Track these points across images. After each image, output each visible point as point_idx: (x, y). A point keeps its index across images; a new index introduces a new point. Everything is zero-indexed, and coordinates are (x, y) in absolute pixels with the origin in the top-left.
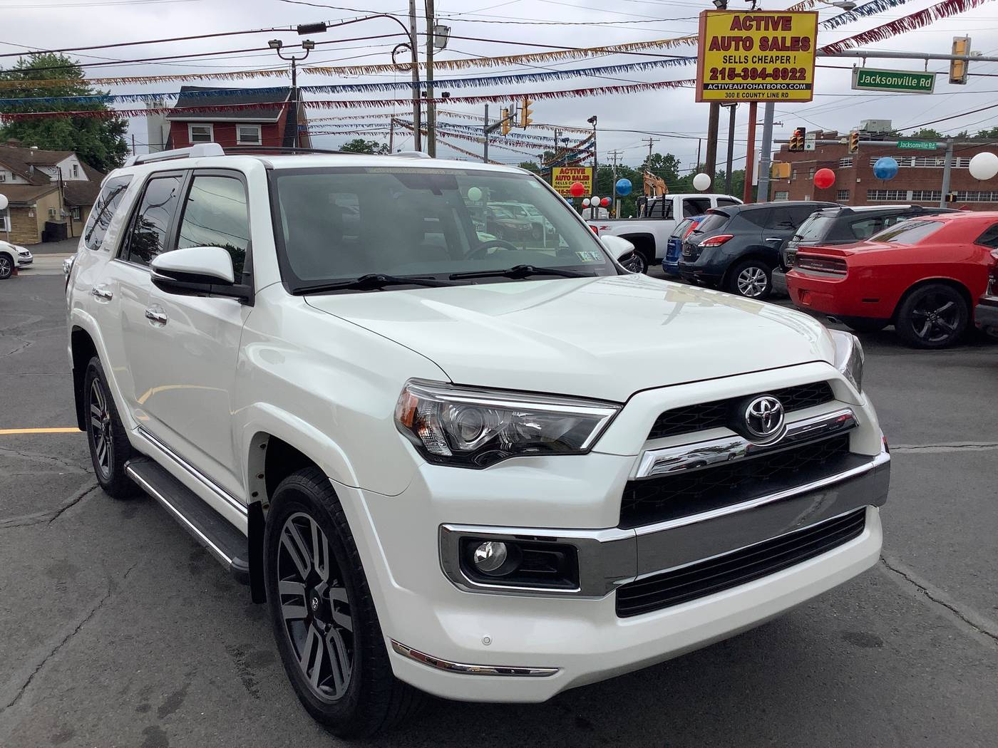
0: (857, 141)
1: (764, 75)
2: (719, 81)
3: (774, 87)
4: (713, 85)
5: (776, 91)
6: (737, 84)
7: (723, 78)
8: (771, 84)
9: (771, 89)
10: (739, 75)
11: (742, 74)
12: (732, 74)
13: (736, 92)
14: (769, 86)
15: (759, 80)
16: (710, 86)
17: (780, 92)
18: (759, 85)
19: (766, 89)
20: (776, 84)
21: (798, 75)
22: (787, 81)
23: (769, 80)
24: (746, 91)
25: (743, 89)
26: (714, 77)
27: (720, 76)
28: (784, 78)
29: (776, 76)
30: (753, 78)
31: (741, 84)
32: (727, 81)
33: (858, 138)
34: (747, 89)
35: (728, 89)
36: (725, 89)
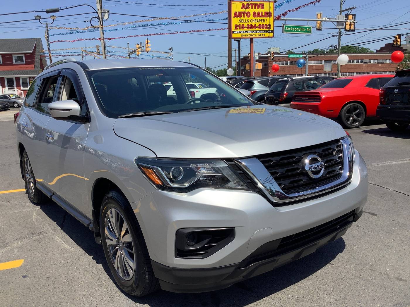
0: (274, 55)
1: (255, 27)
2: (238, 30)
3: (259, 32)
4: (236, 31)
5: (260, 34)
6: (245, 31)
7: (240, 29)
8: (258, 31)
9: (258, 33)
10: (246, 27)
11: (247, 27)
12: (243, 27)
13: (245, 34)
14: (257, 32)
15: (253, 29)
16: (235, 32)
17: (262, 34)
18: (254, 31)
19: (256, 33)
20: (260, 31)
21: (268, 27)
22: (264, 29)
23: (257, 29)
24: (249, 34)
25: (248, 33)
26: (236, 28)
27: (238, 28)
28: (263, 28)
29: (260, 27)
30: (251, 28)
31: (247, 31)
32: (241, 30)
34: (249, 33)
35: (242, 33)
36: (241, 33)
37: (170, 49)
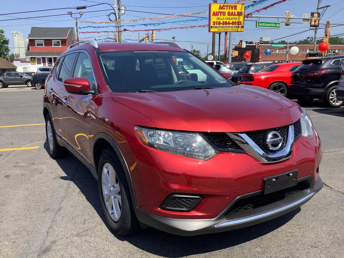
1: (229, 23)
2: (216, 25)
4: (214, 27)
5: (233, 29)
6: (221, 26)
10: (221, 24)
11: (223, 23)
12: (220, 23)
13: (221, 29)
14: (231, 27)
15: (228, 25)
20: (233, 26)
21: (239, 23)
23: (231, 25)
24: (224, 29)
26: (214, 24)
28: (235, 24)
29: (233, 24)
30: (226, 24)
32: (218, 25)
33: (259, 43)
35: (218, 28)
37: (173, 38)
